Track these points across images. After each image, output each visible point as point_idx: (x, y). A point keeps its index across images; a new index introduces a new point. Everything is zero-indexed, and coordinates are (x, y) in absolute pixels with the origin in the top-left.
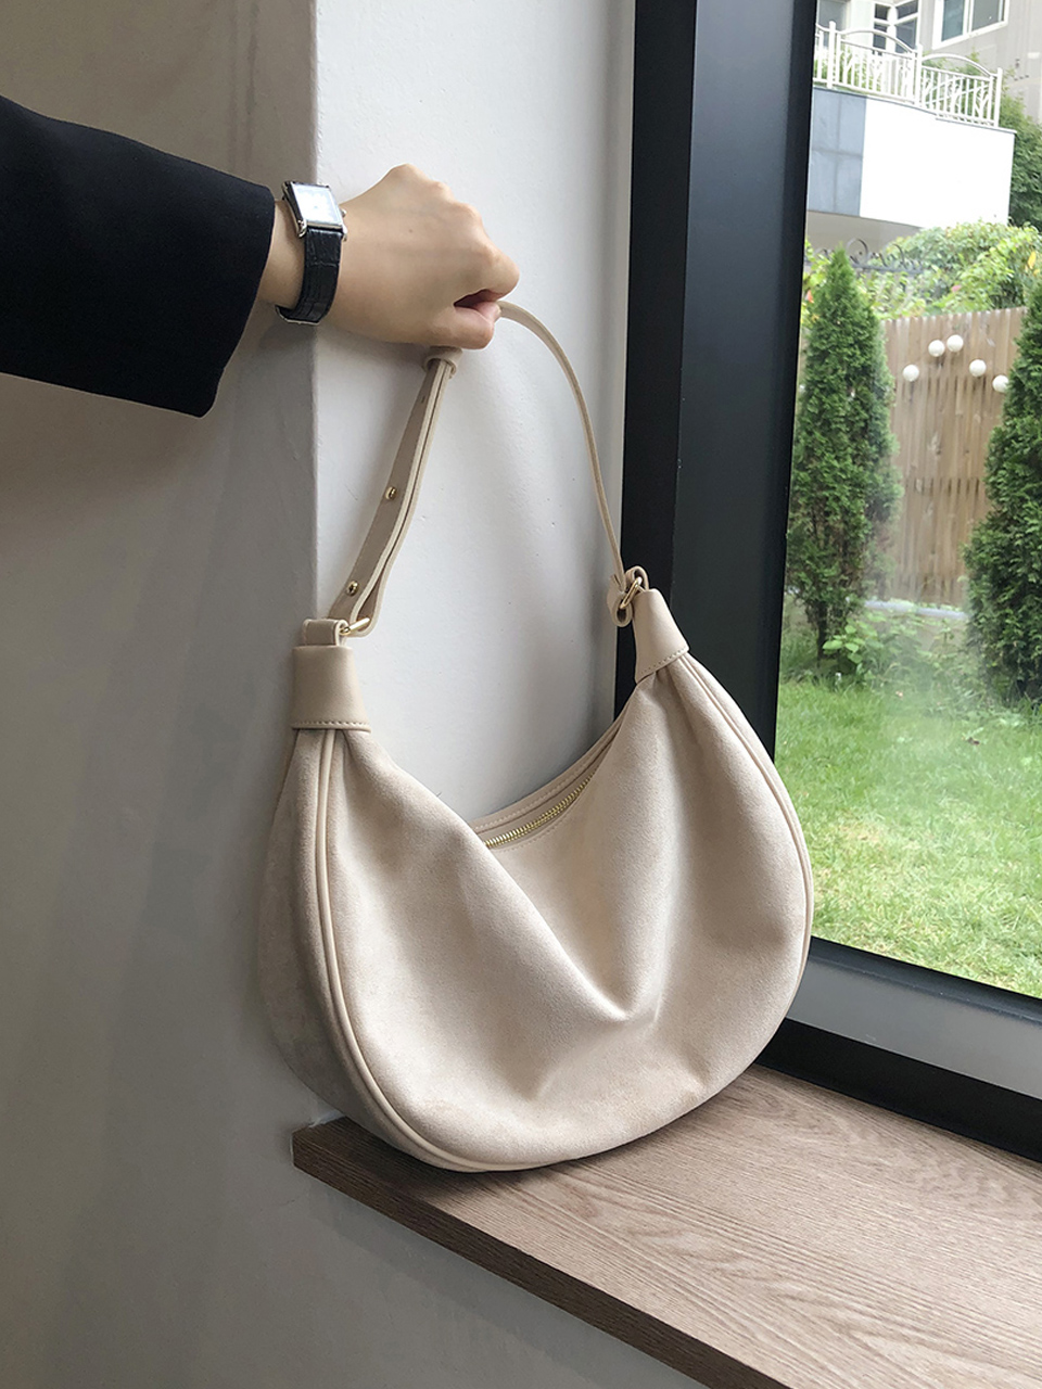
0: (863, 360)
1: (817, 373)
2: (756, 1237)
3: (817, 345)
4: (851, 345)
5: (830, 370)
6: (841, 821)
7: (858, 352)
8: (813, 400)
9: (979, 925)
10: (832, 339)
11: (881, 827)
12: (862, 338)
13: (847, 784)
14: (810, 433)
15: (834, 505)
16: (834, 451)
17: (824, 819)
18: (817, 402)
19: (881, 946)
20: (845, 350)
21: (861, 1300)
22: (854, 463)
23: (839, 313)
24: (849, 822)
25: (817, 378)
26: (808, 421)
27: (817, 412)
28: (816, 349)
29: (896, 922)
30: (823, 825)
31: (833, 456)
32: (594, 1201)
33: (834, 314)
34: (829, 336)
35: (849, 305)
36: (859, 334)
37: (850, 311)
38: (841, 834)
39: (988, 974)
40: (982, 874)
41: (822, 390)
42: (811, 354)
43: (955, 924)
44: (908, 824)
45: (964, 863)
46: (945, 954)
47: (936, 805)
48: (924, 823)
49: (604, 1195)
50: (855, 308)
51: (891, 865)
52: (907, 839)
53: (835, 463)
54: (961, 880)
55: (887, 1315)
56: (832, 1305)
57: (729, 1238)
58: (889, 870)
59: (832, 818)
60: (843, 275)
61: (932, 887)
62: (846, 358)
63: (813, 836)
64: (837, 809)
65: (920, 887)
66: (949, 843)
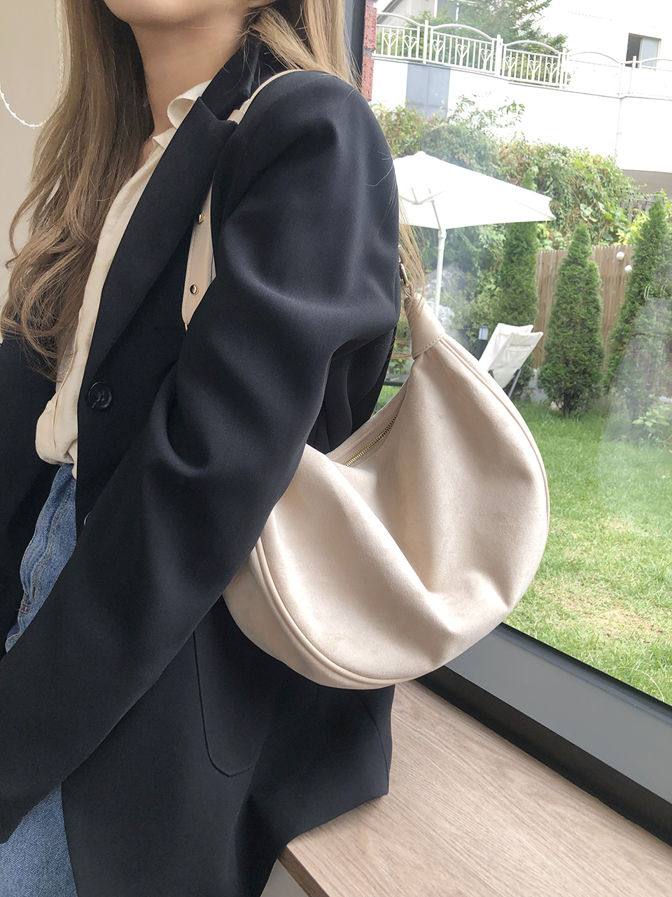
0: (666, 263)
1: (639, 269)
3: (640, 254)
4: (661, 254)
5: (647, 268)
6: (609, 518)
7: (664, 258)
8: (636, 285)
9: (663, 580)
10: (649, 250)
11: (631, 523)
12: (667, 250)
14: (633, 303)
15: (644, 343)
16: (646, 313)
17: (599, 516)
18: (637, 285)
19: (602, 585)
20: (656, 257)
22: (657, 320)
23: (654, 236)
24: (613, 519)
25: (639, 272)
26: (632, 296)
27: (637, 291)
28: (639, 256)
29: (615, 573)
30: (597, 519)
31: (645, 316)
33: (651, 237)
34: (648, 249)
35: (660, 232)
36: (666, 248)
37: (661, 235)
38: (606, 525)
39: (657, 606)
41: (641, 279)
42: (636, 259)
44: (648, 523)
47: (669, 514)
48: (657, 523)
50: (664, 233)
52: (643, 530)
53: (646, 320)
58: (625, 546)
59: (604, 516)
60: (659, 214)
61: (646, 557)
62: (656, 262)
64: (609, 511)
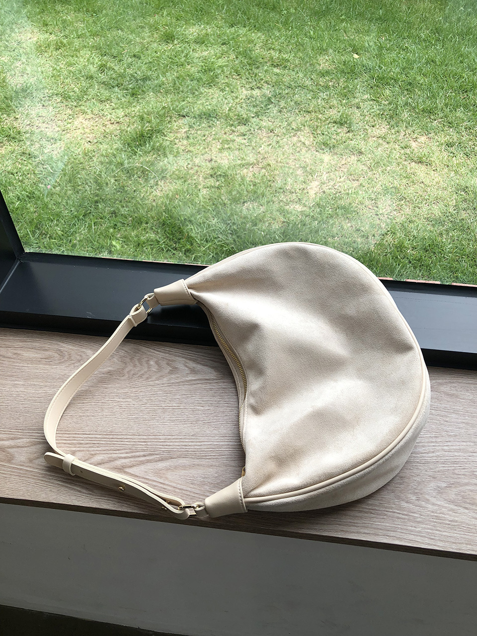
2: (78, 438)
6: (17, 30)
9: (92, 77)
11: (36, 30)
13: (12, 7)
17: (8, 31)
21: (123, 451)
24: (20, 30)
32: (9, 450)
38: (19, 39)
40: (85, 47)
43: (82, 79)
44: (47, 25)
45: (77, 43)
46: (83, 97)
47: (55, 10)
48: (53, 23)
49: (13, 444)
51: (46, 52)
52: (49, 34)
54: (78, 53)
55: (134, 454)
56: (115, 459)
57: (69, 444)
58: (47, 55)
59: (12, 30)
61: (67, 60)
63: (7, 43)
64: (12, 24)
65: (62, 62)
66: (67, 32)
